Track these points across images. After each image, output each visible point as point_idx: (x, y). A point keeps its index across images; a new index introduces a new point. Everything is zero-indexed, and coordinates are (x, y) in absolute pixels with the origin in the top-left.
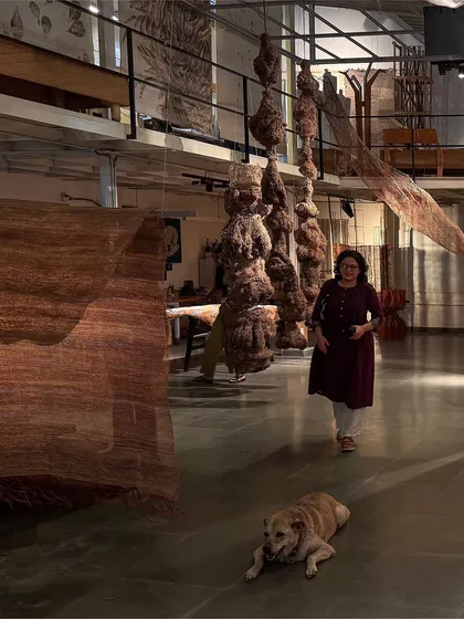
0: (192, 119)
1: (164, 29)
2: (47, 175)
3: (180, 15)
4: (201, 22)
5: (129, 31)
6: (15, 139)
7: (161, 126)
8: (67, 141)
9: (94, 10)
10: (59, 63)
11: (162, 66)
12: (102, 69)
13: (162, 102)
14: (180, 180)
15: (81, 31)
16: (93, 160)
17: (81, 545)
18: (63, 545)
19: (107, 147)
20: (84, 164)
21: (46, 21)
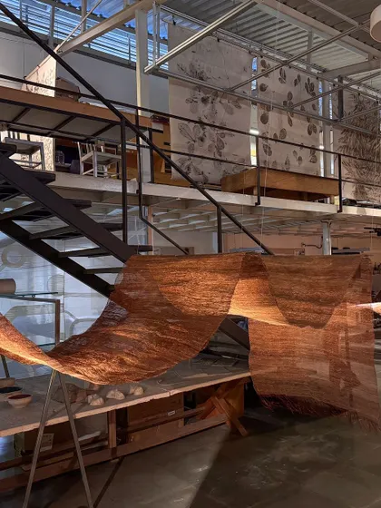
0: (370, 196)
1: (355, 150)
2: (295, 235)
3: (364, 140)
4: (376, 141)
5: (339, 155)
6: (284, 219)
7: (352, 203)
8: (308, 217)
9: (322, 147)
10: (307, 179)
11: (354, 170)
12: (325, 178)
13: (354, 189)
14: (361, 231)
15: (315, 160)
16: (318, 226)
17: (321, 440)
18: (312, 438)
19: (327, 219)
20: (313, 227)
21: (300, 159)
